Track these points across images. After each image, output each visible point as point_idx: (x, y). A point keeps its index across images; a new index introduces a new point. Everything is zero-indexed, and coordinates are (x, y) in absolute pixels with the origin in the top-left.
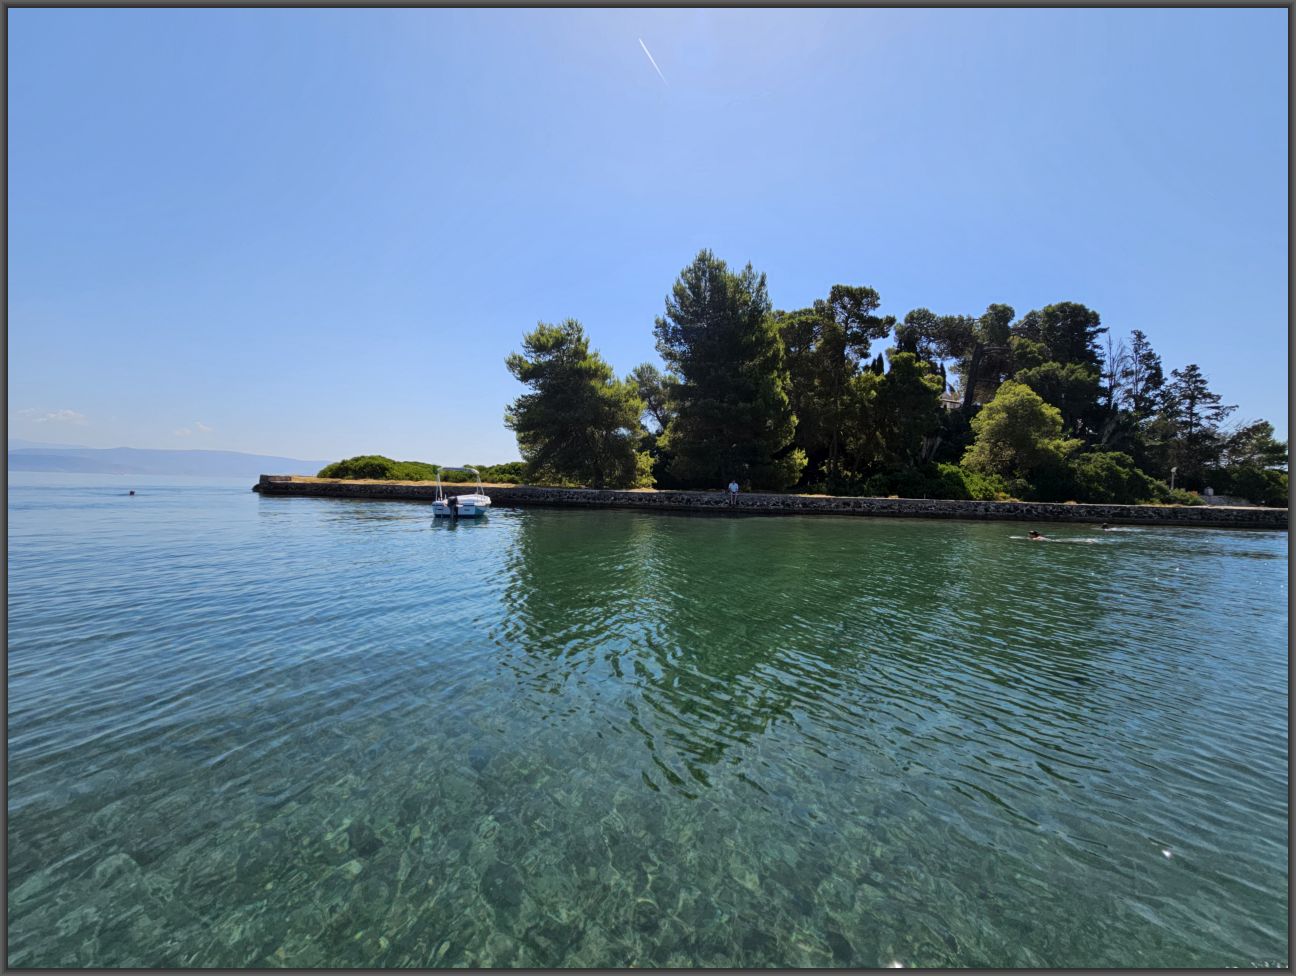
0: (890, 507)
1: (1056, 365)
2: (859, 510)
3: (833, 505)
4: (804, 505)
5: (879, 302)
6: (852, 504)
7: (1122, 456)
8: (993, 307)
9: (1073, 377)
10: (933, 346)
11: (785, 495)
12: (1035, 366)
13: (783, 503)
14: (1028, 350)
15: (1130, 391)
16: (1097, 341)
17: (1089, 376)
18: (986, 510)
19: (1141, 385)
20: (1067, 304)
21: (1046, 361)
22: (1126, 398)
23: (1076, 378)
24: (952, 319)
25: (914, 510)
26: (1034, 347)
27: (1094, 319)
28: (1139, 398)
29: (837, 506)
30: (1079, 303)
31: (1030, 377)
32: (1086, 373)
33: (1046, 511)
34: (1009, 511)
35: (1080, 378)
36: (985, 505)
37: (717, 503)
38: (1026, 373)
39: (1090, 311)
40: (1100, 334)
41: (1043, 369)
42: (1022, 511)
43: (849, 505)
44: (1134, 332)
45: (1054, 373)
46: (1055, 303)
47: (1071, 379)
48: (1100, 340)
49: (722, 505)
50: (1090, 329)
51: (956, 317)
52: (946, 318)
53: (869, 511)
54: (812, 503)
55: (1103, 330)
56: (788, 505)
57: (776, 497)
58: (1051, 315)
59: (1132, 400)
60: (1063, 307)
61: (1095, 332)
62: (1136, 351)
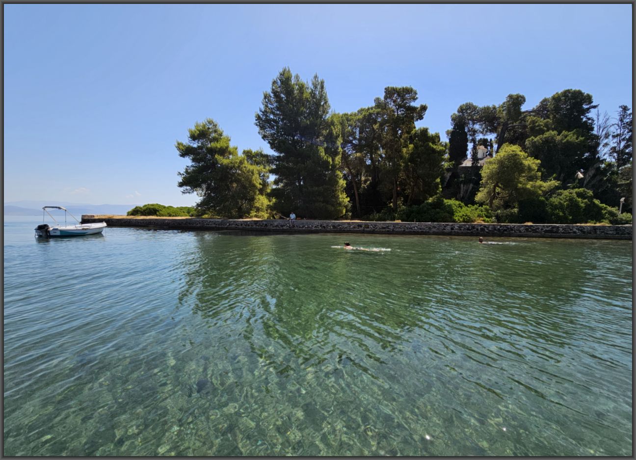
0: (387, 227)
1: (555, 132)
2: (368, 229)
3: (352, 227)
4: (334, 227)
5: (417, 96)
6: (363, 226)
7: (584, 191)
8: (511, 97)
9: (565, 140)
10: (477, 127)
11: (322, 221)
12: (540, 134)
13: (321, 226)
14: (537, 124)
15: (615, 148)
16: (589, 115)
17: (577, 139)
18: (452, 229)
19: (623, 144)
20: (568, 91)
21: (548, 130)
22: (611, 153)
23: (568, 140)
24: (488, 108)
25: (403, 229)
26: (541, 122)
27: (589, 99)
28: (621, 153)
29: (354, 227)
30: (577, 89)
31: (535, 142)
32: (575, 136)
33: (495, 229)
34: (468, 229)
35: (570, 140)
36: (452, 225)
37: (282, 226)
38: (533, 139)
39: (585, 94)
40: (592, 110)
41: (544, 136)
42: (477, 229)
43: (361, 226)
44: (621, 107)
45: (552, 138)
46: (560, 91)
47: (563, 142)
48: (592, 114)
49: (285, 228)
50: (585, 107)
51: (491, 106)
52: (485, 108)
53: (374, 230)
54: (339, 225)
55: (595, 107)
56: (324, 227)
57: (317, 222)
58: (556, 99)
59: (615, 154)
60: (566, 93)
61: (588, 109)
62: (621, 120)
